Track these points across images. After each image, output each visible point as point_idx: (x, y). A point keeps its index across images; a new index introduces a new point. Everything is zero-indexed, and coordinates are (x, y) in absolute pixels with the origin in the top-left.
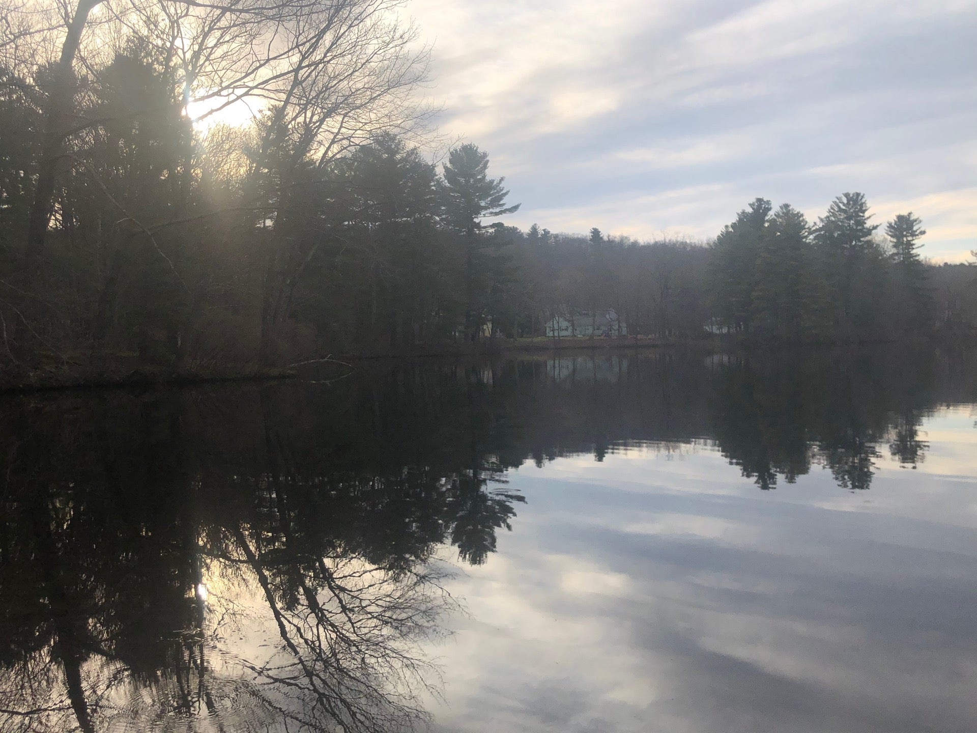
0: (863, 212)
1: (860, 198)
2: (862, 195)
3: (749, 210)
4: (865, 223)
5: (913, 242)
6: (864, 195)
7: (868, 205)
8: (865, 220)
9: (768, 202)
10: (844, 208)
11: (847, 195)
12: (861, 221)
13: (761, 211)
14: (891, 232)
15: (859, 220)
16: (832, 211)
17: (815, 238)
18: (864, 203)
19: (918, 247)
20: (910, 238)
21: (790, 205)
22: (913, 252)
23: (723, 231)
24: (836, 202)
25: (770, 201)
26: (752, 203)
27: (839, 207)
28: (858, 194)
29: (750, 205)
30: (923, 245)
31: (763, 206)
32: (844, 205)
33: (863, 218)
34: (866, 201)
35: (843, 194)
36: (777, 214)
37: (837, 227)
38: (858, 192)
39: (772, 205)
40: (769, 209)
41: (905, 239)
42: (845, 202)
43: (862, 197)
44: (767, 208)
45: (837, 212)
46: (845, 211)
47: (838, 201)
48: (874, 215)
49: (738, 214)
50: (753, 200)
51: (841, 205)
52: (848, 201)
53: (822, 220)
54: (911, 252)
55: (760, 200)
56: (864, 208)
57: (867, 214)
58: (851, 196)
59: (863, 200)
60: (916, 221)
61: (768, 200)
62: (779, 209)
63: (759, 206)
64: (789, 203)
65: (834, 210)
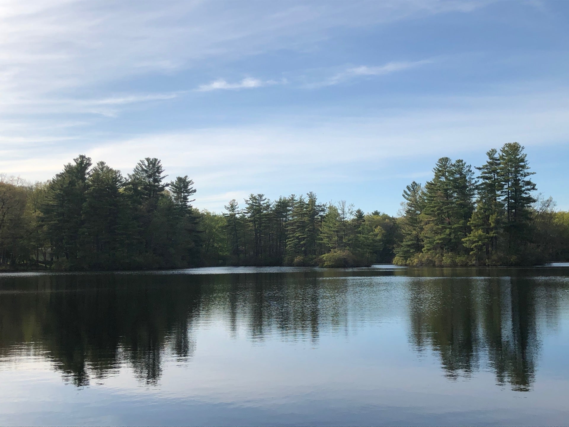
0: (159, 173)
1: (157, 162)
2: (158, 160)
3: (74, 164)
4: (161, 181)
5: (188, 197)
6: (160, 160)
7: (163, 169)
8: (161, 179)
9: (89, 159)
10: (146, 169)
11: (148, 160)
12: (158, 179)
13: (83, 165)
14: (173, 189)
15: (157, 179)
16: (137, 170)
17: (125, 190)
18: (160, 166)
19: (191, 201)
20: (186, 194)
21: (105, 163)
22: (188, 204)
23: (54, 179)
24: (140, 163)
25: (90, 158)
26: (76, 158)
27: (142, 168)
28: (156, 160)
29: (74, 160)
30: (195, 200)
31: (85, 161)
32: (146, 167)
33: (160, 178)
34: (161, 165)
35: (145, 158)
36: (95, 169)
37: (140, 183)
38: (156, 158)
39: (92, 161)
40: (90, 164)
41: (183, 194)
42: (147, 164)
43: (159, 162)
44: (88, 164)
45: (141, 171)
46: (146, 171)
47: (141, 163)
48: (167, 176)
49: (65, 166)
50: (77, 156)
51: (144, 167)
52: (149, 164)
53: (130, 177)
54: (187, 204)
55: (82, 157)
56: (160, 171)
57: (162, 175)
58: (151, 160)
59: (160, 164)
60: (190, 183)
61: (89, 157)
62: (96, 165)
63: (82, 162)
64: (104, 161)
65: (139, 170)
